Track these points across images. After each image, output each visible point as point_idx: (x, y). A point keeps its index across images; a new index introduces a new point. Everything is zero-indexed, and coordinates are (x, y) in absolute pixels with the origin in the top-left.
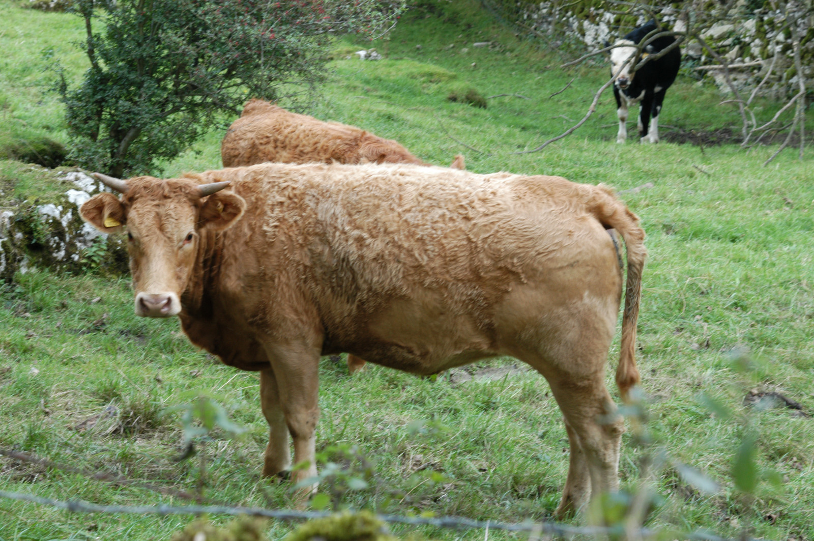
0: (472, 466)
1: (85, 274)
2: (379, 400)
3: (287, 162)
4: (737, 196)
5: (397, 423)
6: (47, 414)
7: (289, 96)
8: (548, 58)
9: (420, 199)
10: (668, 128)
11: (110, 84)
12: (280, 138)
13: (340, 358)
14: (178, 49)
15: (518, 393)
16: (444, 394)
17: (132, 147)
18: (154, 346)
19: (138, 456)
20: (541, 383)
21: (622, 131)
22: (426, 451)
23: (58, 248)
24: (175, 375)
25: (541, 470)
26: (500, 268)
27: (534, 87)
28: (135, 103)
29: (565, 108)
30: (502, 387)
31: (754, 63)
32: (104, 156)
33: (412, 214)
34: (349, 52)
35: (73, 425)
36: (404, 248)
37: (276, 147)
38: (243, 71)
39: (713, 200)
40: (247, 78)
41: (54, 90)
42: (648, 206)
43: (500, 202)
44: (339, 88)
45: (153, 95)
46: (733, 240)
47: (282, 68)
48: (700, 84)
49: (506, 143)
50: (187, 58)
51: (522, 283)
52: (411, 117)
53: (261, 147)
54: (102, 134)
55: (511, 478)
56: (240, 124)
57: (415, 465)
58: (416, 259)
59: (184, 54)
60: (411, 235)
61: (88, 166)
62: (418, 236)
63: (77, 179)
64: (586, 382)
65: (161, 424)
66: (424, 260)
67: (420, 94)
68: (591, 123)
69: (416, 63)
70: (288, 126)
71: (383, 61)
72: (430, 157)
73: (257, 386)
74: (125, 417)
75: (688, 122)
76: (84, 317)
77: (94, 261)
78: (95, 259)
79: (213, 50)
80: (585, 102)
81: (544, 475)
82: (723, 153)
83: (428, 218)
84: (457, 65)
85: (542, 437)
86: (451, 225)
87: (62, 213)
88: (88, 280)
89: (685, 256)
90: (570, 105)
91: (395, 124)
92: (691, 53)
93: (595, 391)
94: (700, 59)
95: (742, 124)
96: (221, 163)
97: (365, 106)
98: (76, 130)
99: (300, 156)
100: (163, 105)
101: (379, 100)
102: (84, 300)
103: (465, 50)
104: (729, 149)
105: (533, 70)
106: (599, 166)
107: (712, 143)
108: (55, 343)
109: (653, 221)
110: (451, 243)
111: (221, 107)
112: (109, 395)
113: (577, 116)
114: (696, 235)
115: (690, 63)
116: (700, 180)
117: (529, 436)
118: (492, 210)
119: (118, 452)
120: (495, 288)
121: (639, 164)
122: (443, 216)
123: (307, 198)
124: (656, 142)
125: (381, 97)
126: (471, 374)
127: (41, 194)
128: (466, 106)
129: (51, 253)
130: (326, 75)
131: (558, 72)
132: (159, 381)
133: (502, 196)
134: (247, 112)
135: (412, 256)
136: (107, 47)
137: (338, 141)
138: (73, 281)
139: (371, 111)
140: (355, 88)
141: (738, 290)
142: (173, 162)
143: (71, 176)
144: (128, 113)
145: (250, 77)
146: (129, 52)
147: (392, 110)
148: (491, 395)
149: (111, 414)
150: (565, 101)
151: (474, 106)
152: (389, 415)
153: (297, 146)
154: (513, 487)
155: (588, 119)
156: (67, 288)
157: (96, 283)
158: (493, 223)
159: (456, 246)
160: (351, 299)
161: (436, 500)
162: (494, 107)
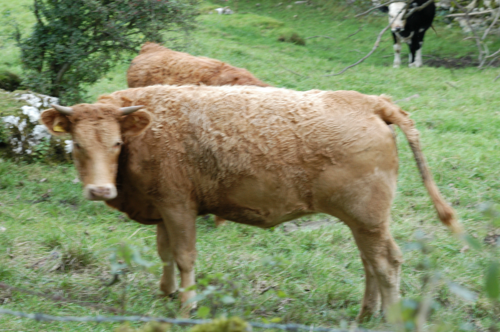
0: (300, 288)
1: (35, 162)
2: (236, 244)
3: (171, 84)
4: (477, 102)
5: (249, 260)
6: (11, 257)
7: (171, 40)
8: (345, 11)
9: (261, 109)
10: (429, 57)
11: (50, 33)
12: (167, 68)
13: (208, 217)
14: (95, 9)
15: (329, 238)
16: (280, 240)
17: (66, 76)
18: (83, 210)
19: (74, 285)
20: (346, 231)
21: (397, 59)
22: (269, 278)
23: (17, 146)
24: (97, 230)
25: (346, 290)
26: (317, 155)
27: (337, 31)
28: (67, 46)
29: (358, 45)
30: (319, 234)
31: (486, 11)
32: (46, 83)
33: (255, 120)
34: (211, 9)
35: (29, 265)
36: (251, 143)
37: (164, 74)
38: (141, 24)
39: (460, 105)
40: (143, 28)
41: (12, 38)
42: (415, 110)
43: (316, 110)
44: (204, 33)
45: (79, 41)
46: (474, 132)
47: (166, 21)
48: (449, 26)
49: (318, 69)
50: (101, 15)
51: (332, 164)
52: (254, 53)
53: (154, 75)
54: (45, 67)
55: (326, 295)
56: (139, 59)
57: (261, 288)
58: (260, 150)
59: (100, 12)
60: (256, 134)
61: (36, 89)
62: (261, 134)
63: (29, 98)
64: (376, 230)
65: (89, 263)
66: (266, 151)
67: (260, 37)
68: (376, 54)
69: (257, 16)
70: (172, 60)
71: (234, 15)
72: (267, 80)
73: (154, 236)
74: (65, 259)
75: (442, 52)
76: (36, 191)
77: (41, 154)
78: (42, 152)
79: (119, 9)
80: (372, 40)
81: (349, 293)
82: (466, 73)
83: (267, 122)
84: (284, 17)
85: (347, 267)
86: (283, 126)
87: (20, 122)
88: (37, 167)
89: (441, 143)
90: (362, 42)
91: (244, 58)
92: (444, 5)
93: (383, 236)
94: (448, 9)
95: (478, 53)
96: (126, 86)
97: (223, 45)
98: (27, 65)
99: (180, 80)
100: (86, 47)
101: (232, 42)
102: (35, 180)
103: (290, 6)
104: (470, 70)
105: (336, 19)
106: (382, 84)
107: (458, 67)
108: (16, 210)
109: (420, 120)
110: (283, 139)
111: (125, 48)
112: (53, 244)
113: (366, 50)
114: (449, 129)
115: (442, 13)
116: (451, 92)
117: (338, 267)
118: (312, 115)
119: (61, 282)
120: (314, 169)
121: (409, 81)
122: (277, 120)
123: (182, 108)
124: (420, 67)
125: (233, 39)
126: (298, 226)
127: (4, 109)
128: (291, 44)
129: (12, 149)
130: (195, 25)
131: (353, 20)
132: (87, 234)
133: (317, 106)
134: (143, 51)
135: (257, 148)
136: (48, 9)
137: (206, 70)
138: (27, 168)
139: (226, 49)
140: (215, 33)
141: (477, 166)
142: (94, 86)
143: (24, 97)
144: (62, 53)
145: (145, 27)
146: (62, 12)
147: (241, 48)
148: (312, 240)
149: (55, 257)
150: (357, 40)
151: (296, 44)
152: (243, 254)
153: (178, 74)
154: (328, 302)
155: (375, 51)
156: (23, 173)
157: (43, 169)
158: (312, 125)
159: (287, 141)
160: (214, 177)
161: (276, 311)
162: (309, 45)
